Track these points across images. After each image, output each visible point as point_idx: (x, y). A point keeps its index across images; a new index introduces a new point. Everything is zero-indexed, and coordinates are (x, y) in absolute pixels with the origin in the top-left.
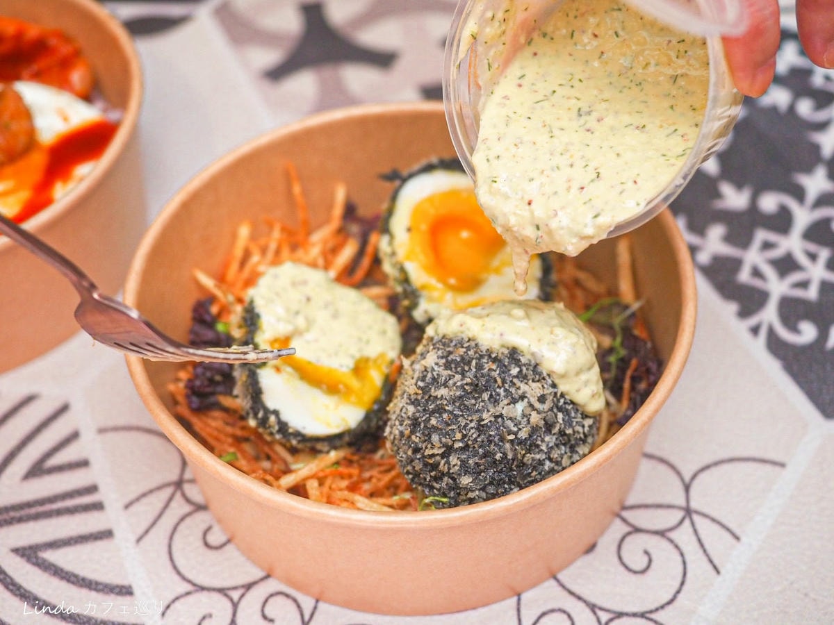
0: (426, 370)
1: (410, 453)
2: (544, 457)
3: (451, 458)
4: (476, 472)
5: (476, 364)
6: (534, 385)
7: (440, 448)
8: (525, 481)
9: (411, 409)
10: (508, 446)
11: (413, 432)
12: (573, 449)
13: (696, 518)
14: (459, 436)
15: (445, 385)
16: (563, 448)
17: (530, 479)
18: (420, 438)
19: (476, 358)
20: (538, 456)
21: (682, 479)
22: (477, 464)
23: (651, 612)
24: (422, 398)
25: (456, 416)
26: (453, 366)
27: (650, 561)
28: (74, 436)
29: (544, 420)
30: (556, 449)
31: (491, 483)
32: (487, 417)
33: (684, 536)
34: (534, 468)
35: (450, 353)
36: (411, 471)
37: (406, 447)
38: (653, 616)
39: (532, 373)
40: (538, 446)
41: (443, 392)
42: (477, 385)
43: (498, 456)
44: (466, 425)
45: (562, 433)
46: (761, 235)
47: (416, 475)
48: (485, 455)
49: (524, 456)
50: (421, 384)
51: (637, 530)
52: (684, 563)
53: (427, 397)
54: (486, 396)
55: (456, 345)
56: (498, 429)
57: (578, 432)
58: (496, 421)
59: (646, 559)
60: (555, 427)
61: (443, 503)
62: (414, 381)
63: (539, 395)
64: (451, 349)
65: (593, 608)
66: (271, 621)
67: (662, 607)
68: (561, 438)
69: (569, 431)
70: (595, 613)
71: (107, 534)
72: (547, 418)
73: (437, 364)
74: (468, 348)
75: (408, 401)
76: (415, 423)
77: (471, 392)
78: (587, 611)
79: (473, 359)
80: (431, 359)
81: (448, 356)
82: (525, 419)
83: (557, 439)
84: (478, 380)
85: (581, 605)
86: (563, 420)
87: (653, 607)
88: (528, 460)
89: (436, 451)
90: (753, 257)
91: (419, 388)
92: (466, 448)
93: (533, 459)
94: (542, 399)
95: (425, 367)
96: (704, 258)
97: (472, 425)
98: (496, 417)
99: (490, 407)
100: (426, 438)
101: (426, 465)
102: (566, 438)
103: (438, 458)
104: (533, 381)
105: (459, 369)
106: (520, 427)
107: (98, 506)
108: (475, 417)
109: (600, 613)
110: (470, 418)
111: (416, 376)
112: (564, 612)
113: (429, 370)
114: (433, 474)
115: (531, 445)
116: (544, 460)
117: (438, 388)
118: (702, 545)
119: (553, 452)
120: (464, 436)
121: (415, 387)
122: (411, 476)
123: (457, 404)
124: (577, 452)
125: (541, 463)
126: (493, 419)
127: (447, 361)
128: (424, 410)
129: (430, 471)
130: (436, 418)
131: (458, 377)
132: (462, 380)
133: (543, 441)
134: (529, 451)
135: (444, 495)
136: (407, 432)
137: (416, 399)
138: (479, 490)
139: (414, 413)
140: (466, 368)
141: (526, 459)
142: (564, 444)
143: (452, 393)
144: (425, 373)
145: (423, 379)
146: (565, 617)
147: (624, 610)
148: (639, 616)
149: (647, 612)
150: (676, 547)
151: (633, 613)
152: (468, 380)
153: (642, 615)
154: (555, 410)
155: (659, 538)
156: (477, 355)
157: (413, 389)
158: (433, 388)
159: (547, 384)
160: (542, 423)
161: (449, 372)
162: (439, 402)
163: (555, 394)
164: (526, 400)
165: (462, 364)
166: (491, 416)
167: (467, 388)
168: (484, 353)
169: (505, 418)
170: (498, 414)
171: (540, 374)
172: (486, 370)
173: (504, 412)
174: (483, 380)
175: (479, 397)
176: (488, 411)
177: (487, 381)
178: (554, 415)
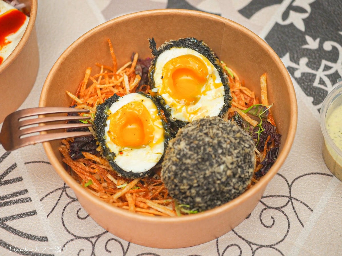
0: (180, 150)
1: (173, 186)
3: (192, 190)
4: (202, 196)
5: (203, 148)
6: (229, 157)
7: (187, 186)
9: (174, 168)
10: (217, 186)
13: (293, 201)
14: (195, 181)
15: (189, 158)
16: (240, 183)
18: (178, 181)
21: (288, 183)
22: (203, 193)
23: (274, 245)
24: (179, 163)
25: (194, 173)
26: (193, 149)
27: (274, 221)
28: (15, 166)
29: (233, 172)
31: (209, 200)
33: (288, 210)
34: (228, 193)
35: (191, 143)
36: (173, 193)
37: (171, 184)
38: (275, 247)
40: (229, 184)
41: (188, 161)
42: (204, 158)
43: (213, 190)
45: (240, 177)
46: (324, 62)
47: (176, 195)
48: (207, 189)
49: (223, 189)
50: (178, 156)
51: (268, 207)
52: (289, 222)
53: (181, 163)
55: (193, 139)
56: (213, 178)
57: (247, 176)
58: (212, 175)
59: (272, 220)
60: (237, 175)
62: (175, 155)
64: (191, 141)
65: (249, 243)
66: (110, 252)
67: (279, 243)
68: (239, 179)
69: (243, 176)
70: (250, 246)
71: (34, 213)
73: (185, 148)
74: (200, 141)
75: (172, 164)
76: (176, 174)
77: (201, 162)
78: (247, 245)
79: (202, 146)
80: (183, 145)
82: (225, 173)
83: (237, 180)
84: (204, 156)
85: (244, 242)
86: (241, 171)
87: (275, 243)
88: (225, 190)
90: (320, 74)
91: (178, 158)
92: (199, 186)
93: (228, 189)
94: (232, 163)
96: (298, 74)
97: (201, 176)
98: (212, 173)
99: (209, 168)
100: (181, 181)
101: (180, 192)
102: (241, 179)
103: (186, 190)
104: (228, 155)
105: (196, 151)
106: (222, 176)
107: (28, 200)
109: (252, 246)
110: (200, 173)
111: (176, 152)
112: (237, 245)
113: (182, 150)
114: (183, 196)
115: (227, 184)
116: (232, 189)
117: (186, 159)
118: (296, 214)
119: (236, 185)
120: (198, 181)
121: (175, 157)
123: (195, 167)
124: (245, 184)
125: (230, 190)
126: (210, 174)
127: (190, 147)
128: (180, 169)
130: (185, 172)
131: (195, 155)
132: (197, 156)
133: (232, 181)
134: (226, 186)
135: (188, 204)
136: (172, 177)
137: (176, 163)
138: (204, 203)
139: (175, 170)
140: (199, 150)
142: (241, 181)
143: (193, 162)
145: (179, 154)
146: (237, 248)
147: (263, 244)
148: (269, 247)
149: (273, 245)
150: (285, 215)
151: (267, 246)
152: (200, 156)
153: (271, 246)
154: (237, 167)
155: (277, 211)
156: (204, 144)
157: (174, 159)
158: (184, 159)
159: (234, 157)
160: (232, 174)
161: (191, 152)
162: (187, 166)
163: (238, 161)
164: (225, 164)
165: (197, 149)
166: (210, 172)
167: (199, 160)
168: (207, 143)
169: (216, 173)
170: (213, 171)
171: (231, 152)
172: (208, 151)
173: (215, 170)
174: (206, 156)
175: (204, 164)
176: (209, 170)
177: (208, 156)
178: (236, 170)
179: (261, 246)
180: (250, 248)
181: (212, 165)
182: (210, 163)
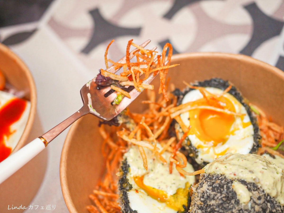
0: (203, 193)
5: (226, 187)
6: (255, 193)
9: (200, 211)
15: (213, 199)
24: (204, 206)
26: (216, 189)
32: (235, 211)
35: (213, 183)
39: (252, 187)
41: (213, 202)
42: (228, 197)
45: (271, 212)
50: (202, 199)
53: (206, 205)
54: (233, 201)
55: (215, 179)
57: (279, 210)
60: (267, 210)
62: (199, 198)
63: (257, 197)
64: (213, 181)
69: (274, 211)
72: (263, 207)
73: (208, 189)
74: (222, 180)
75: (198, 208)
77: (226, 201)
79: (224, 185)
80: (205, 187)
82: (253, 209)
84: (228, 194)
86: (271, 206)
91: (202, 201)
94: (259, 198)
95: (203, 191)
98: (239, 211)
99: (236, 206)
104: (254, 191)
105: (219, 191)
111: (200, 195)
113: (205, 192)
117: (210, 201)
121: (200, 201)
123: (220, 207)
127: (213, 187)
131: (219, 195)
132: (221, 195)
137: (201, 207)
140: (222, 190)
143: (217, 202)
144: (203, 194)
145: (203, 197)
152: (224, 195)
154: (266, 202)
156: (226, 182)
157: (199, 203)
158: (208, 201)
159: (260, 191)
160: (261, 210)
161: (214, 193)
162: (212, 207)
163: (265, 195)
164: (252, 200)
165: (220, 188)
166: (237, 210)
167: (224, 199)
168: (229, 181)
169: (244, 211)
170: (240, 209)
171: (256, 187)
172: (231, 189)
173: (242, 208)
174: (230, 195)
175: (230, 203)
176: (235, 208)
177: (232, 194)
178: (266, 205)
181: (238, 202)
182: (235, 201)
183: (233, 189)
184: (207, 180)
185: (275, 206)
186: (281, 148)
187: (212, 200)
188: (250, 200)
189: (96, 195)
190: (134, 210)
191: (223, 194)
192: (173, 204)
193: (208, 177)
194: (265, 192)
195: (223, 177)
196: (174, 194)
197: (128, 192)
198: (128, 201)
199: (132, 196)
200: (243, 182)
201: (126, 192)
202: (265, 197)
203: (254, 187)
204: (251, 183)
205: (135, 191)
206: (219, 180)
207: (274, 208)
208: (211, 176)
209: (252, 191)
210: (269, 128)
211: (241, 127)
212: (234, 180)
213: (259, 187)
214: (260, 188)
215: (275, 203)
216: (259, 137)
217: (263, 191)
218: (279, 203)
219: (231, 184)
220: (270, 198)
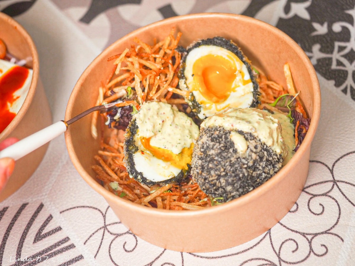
0: (203, 144)
1: (203, 180)
2: (261, 172)
3: (221, 180)
4: (233, 184)
5: (225, 137)
6: (251, 142)
7: (215, 176)
8: (255, 184)
9: (200, 162)
10: (244, 170)
11: (202, 171)
12: (274, 167)
13: (338, 183)
14: (222, 170)
15: (212, 148)
16: (269, 166)
17: (257, 183)
18: (206, 174)
19: (224, 134)
20: (259, 172)
21: (329, 168)
22: (233, 181)
24: (204, 156)
25: (220, 162)
26: (215, 140)
27: (323, 208)
29: (259, 156)
30: (266, 167)
31: (240, 187)
32: (233, 159)
33: (335, 193)
34: (258, 178)
35: (212, 134)
36: (205, 188)
37: (200, 179)
38: (330, 231)
39: (249, 136)
40: (258, 168)
41: (212, 152)
42: (226, 146)
43: (241, 175)
44: (225, 164)
45: (267, 160)
47: (207, 190)
48: (235, 176)
49: (252, 173)
50: (202, 150)
51: (315, 196)
52: (339, 205)
53: (206, 155)
54: (231, 150)
55: (214, 130)
56: (239, 164)
57: (275, 158)
58: (237, 160)
59: (321, 207)
60: (264, 158)
61: (221, 200)
62: (199, 150)
63: (254, 146)
64: (212, 132)
65: (304, 235)
67: (333, 227)
68: (268, 163)
69: (271, 159)
70: (305, 237)
72: (260, 155)
73: (207, 140)
74: (220, 131)
75: (198, 159)
76: (203, 168)
77: (224, 150)
78: (301, 236)
79: (222, 135)
80: (205, 139)
81: (212, 136)
82: (250, 157)
83: (266, 163)
84: (226, 144)
85: (298, 235)
86: (267, 154)
87: (329, 228)
88: (255, 175)
89: (213, 178)
91: (202, 152)
92: (226, 174)
93: (257, 174)
94: (256, 147)
95: (203, 142)
97: (227, 164)
98: (237, 159)
99: (234, 155)
100: (209, 173)
101: (211, 185)
102: (270, 162)
103: (215, 181)
104: (251, 140)
105: (218, 141)
106: (249, 161)
108: (228, 160)
109: (308, 236)
110: (226, 161)
111: (200, 146)
113: (205, 143)
114: (214, 188)
115: (255, 168)
116: (262, 173)
118: (344, 195)
119: (265, 169)
120: (225, 169)
121: (200, 152)
122: (205, 191)
123: (219, 156)
124: (276, 167)
125: (260, 175)
126: (236, 160)
127: (212, 138)
128: (206, 161)
129: (213, 187)
130: (211, 163)
132: (219, 145)
133: (259, 165)
134: (254, 171)
135: (221, 196)
136: (200, 172)
137: (201, 157)
138: (236, 191)
139: (201, 163)
140: (221, 140)
141: (253, 175)
143: (216, 152)
144: (203, 145)
145: (203, 147)
147: (318, 232)
148: (324, 233)
149: (327, 231)
150: (333, 199)
151: (321, 233)
152: (222, 145)
153: (326, 232)
154: (263, 151)
155: (325, 197)
156: (224, 133)
157: (199, 153)
158: (208, 151)
159: (257, 140)
160: (258, 157)
161: (213, 143)
162: (211, 157)
163: (262, 144)
164: (249, 149)
165: (218, 138)
166: (235, 158)
167: (222, 148)
168: (227, 131)
169: (241, 158)
170: (238, 157)
171: (253, 136)
172: (229, 139)
173: (240, 156)
174: (229, 144)
175: (228, 152)
176: (233, 157)
177: (231, 144)
178: (263, 153)
179: (316, 235)
180: (305, 239)
181: (235, 151)
182: (233, 150)
183: (230, 139)
184: (207, 132)
185: (271, 154)
186: (278, 104)
187: (212, 150)
188: (247, 149)
189: (101, 156)
190: (139, 172)
191: (221, 143)
192: (177, 164)
193: (208, 129)
194: (261, 141)
195: (222, 128)
196: (179, 154)
197: (133, 154)
198: (134, 163)
199: (138, 158)
200: (241, 133)
201: (132, 154)
202: (262, 146)
203: (251, 137)
204: (248, 133)
205: (141, 152)
206: (217, 131)
207: (271, 156)
208: (210, 129)
209: (250, 140)
210: (268, 86)
211: (241, 84)
212: (232, 131)
213: (256, 136)
214: (257, 138)
215: (271, 151)
216: (259, 93)
217: (260, 140)
218: (276, 152)
219: (229, 134)
220: (267, 147)
